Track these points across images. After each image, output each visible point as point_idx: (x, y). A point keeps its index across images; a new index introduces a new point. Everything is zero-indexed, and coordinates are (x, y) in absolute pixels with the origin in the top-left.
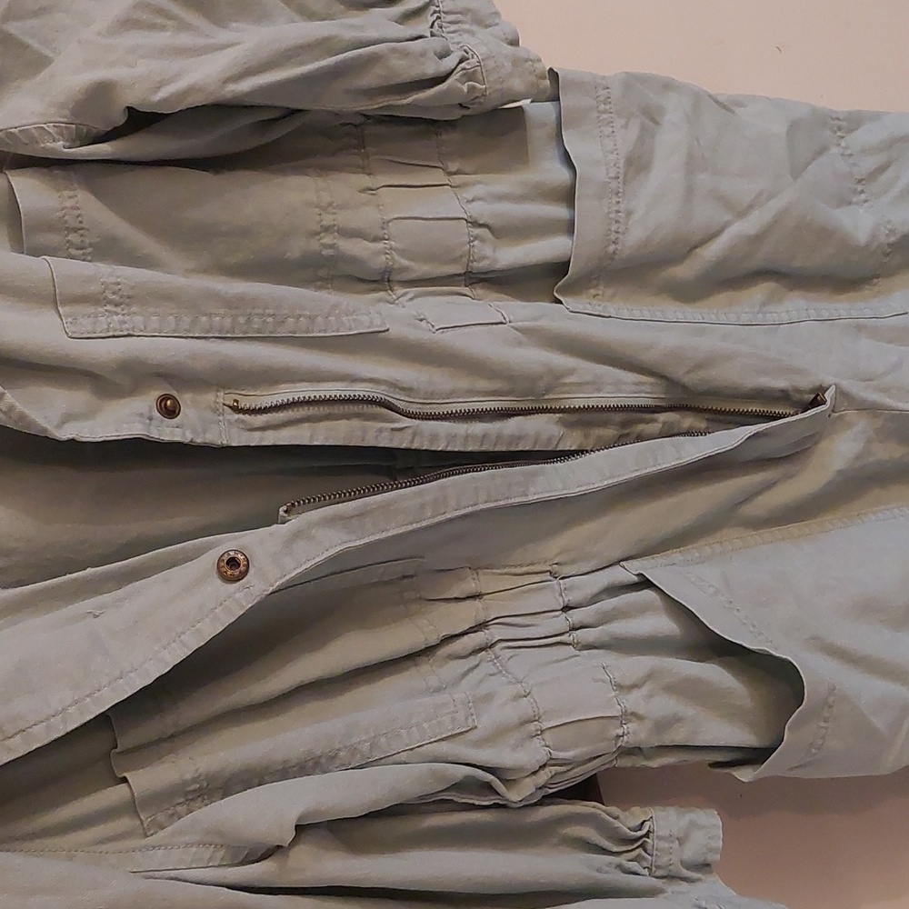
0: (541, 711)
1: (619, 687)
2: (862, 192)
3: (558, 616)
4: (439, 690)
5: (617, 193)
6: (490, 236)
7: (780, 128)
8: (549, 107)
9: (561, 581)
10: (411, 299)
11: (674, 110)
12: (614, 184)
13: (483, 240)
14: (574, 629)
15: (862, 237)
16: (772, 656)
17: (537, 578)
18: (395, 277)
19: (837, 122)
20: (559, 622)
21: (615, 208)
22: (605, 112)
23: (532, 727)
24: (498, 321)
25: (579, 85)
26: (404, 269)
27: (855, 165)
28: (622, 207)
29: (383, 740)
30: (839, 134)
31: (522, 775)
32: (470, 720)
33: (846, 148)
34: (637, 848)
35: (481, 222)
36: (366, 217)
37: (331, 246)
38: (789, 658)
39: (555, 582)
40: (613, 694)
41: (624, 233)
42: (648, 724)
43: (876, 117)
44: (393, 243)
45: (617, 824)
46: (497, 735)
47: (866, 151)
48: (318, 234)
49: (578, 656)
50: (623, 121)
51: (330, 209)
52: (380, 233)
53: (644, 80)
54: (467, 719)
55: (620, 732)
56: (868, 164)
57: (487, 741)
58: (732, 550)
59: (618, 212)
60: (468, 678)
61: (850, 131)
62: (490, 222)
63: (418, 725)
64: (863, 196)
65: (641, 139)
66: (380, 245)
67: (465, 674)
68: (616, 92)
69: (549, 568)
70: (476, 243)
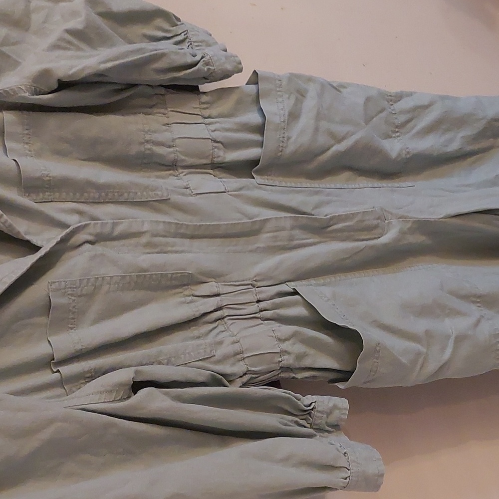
0: (244, 349)
1: (279, 340)
2: (397, 132)
3: (254, 305)
4: (199, 337)
5: (284, 129)
6: (222, 146)
7: (361, 101)
8: (253, 87)
9: (257, 289)
10: (185, 175)
11: (312, 91)
12: (283, 124)
13: (219, 149)
14: (261, 311)
15: (394, 154)
16: (349, 328)
17: (245, 287)
18: (179, 164)
19: (390, 97)
20: (254, 308)
21: (282, 136)
22: (279, 91)
23: (239, 357)
24: (223, 191)
25: (268, 79)
26: (183, 160)
27: (396, 118)
28: (286, 135)
29: (173, 359)
30: (391, 103)
31: (235, 378)
32: (212, 352)
33: (393, 110)
34: (307, 414)
35: (219, 140)
36: (165, 136)
37: (149, 149)
38: (356, 329)
39: (254, 289)
40: (277, 342)
41: (285, 148)
42: (293, 356)
43: (410, 94)
44: (177, 149)
45: (299, 403)
46: (224, 359)
47: (402, 112)
48: (143, 143)
49: (262, 324)
50: (287, 96)
51: (149, 133)
52: (172, 144)
53: (299, 76)
54: (211, 351)
55: (280, 359)
56: (402, 119)
57: (219, 362)
58: (340, 280)
59: (284, 137)
60: (213, 332)
61: (396, 102)
62: (222, 140)
63: (189, 353)
64: (397, 134)
65: (296, 104)
66: (171, 149)
67: (211, 331)
68: (284, 83)
69: (251, 283)
70: (216, 150)
